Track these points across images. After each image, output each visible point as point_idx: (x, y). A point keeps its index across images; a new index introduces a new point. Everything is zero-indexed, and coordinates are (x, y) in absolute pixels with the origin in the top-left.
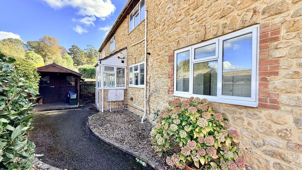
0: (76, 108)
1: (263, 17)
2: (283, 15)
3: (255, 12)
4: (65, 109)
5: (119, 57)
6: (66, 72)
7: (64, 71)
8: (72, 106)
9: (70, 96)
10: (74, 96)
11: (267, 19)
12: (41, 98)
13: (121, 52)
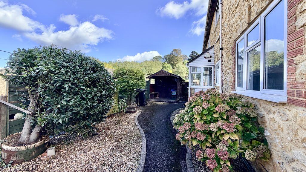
0: (174, 102)
4: (167, 102)
5: (205, 57)
6: (168, 75)
7: (167, 75)
8: (172, 101)
9: (172, 93)
10: (174, 94)
12: (158, 93)
13: (208, 52)
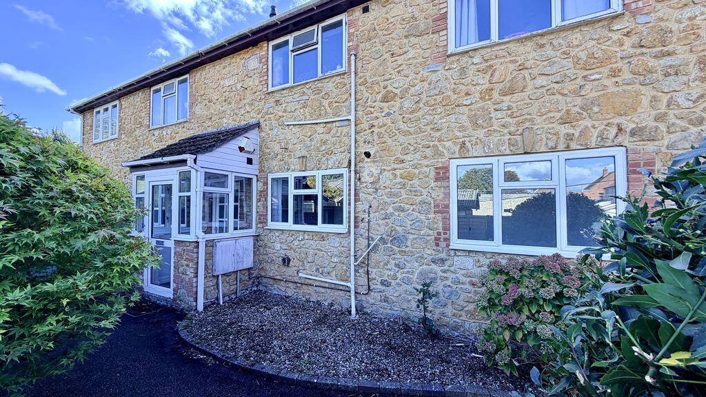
1: (632, 139)
2: (657, 143)
3: (620, 130)
5: (241, 149)
11: (638, 143)
13: (246, 135)
